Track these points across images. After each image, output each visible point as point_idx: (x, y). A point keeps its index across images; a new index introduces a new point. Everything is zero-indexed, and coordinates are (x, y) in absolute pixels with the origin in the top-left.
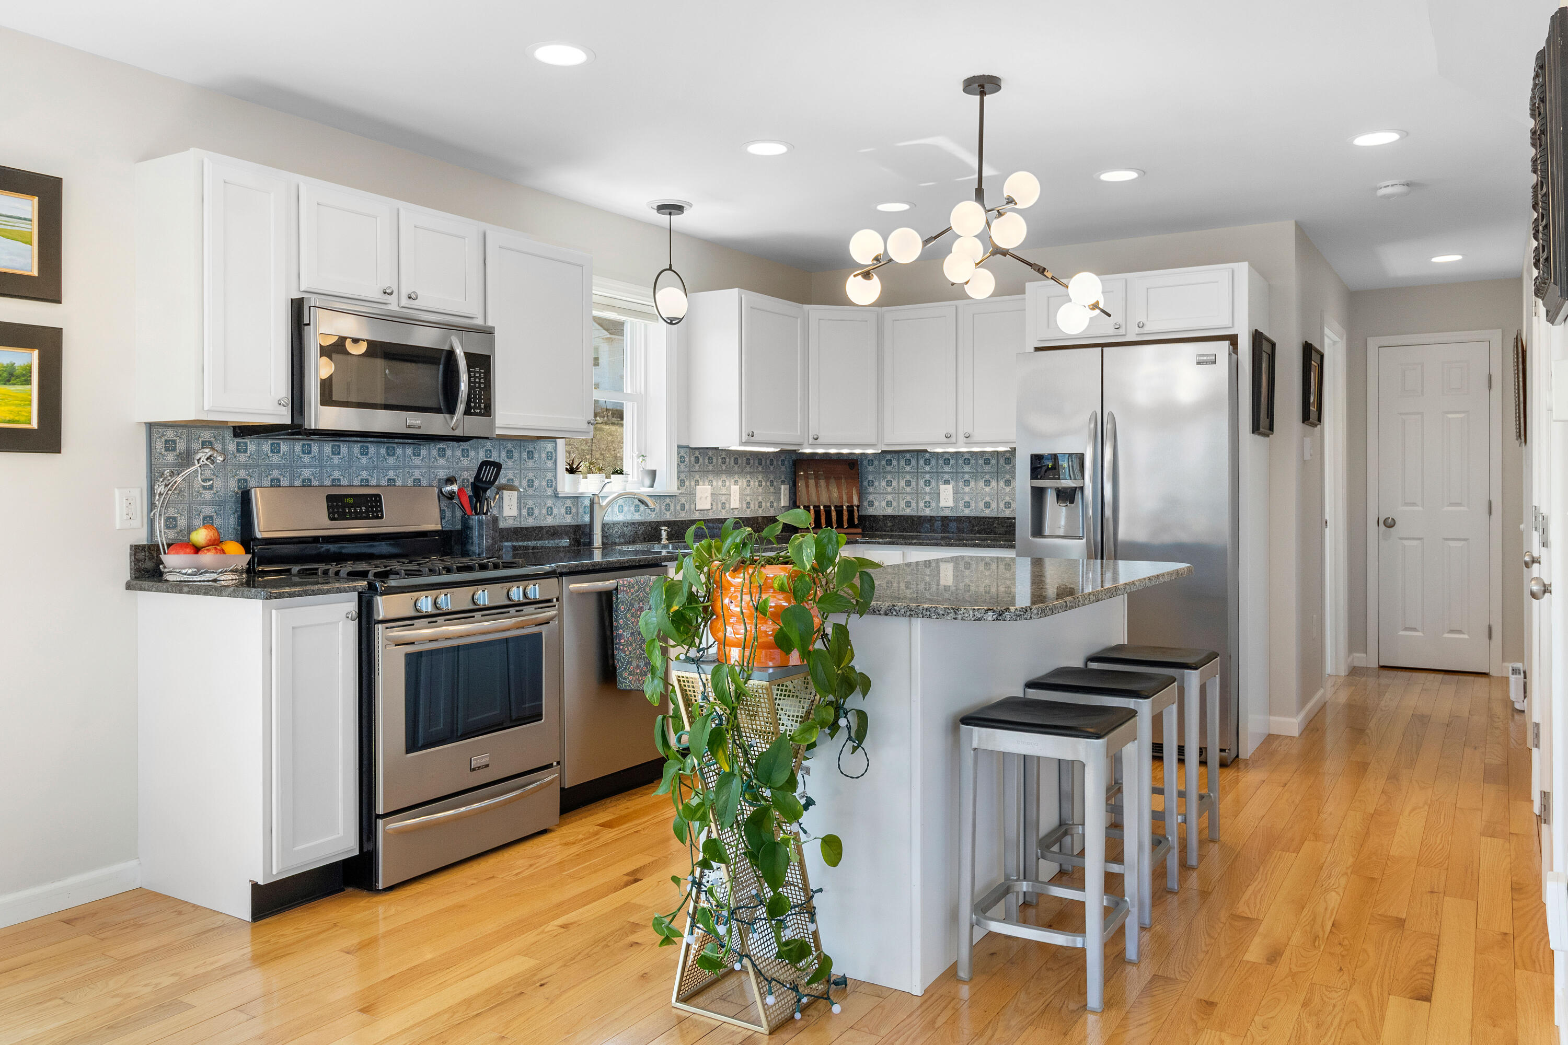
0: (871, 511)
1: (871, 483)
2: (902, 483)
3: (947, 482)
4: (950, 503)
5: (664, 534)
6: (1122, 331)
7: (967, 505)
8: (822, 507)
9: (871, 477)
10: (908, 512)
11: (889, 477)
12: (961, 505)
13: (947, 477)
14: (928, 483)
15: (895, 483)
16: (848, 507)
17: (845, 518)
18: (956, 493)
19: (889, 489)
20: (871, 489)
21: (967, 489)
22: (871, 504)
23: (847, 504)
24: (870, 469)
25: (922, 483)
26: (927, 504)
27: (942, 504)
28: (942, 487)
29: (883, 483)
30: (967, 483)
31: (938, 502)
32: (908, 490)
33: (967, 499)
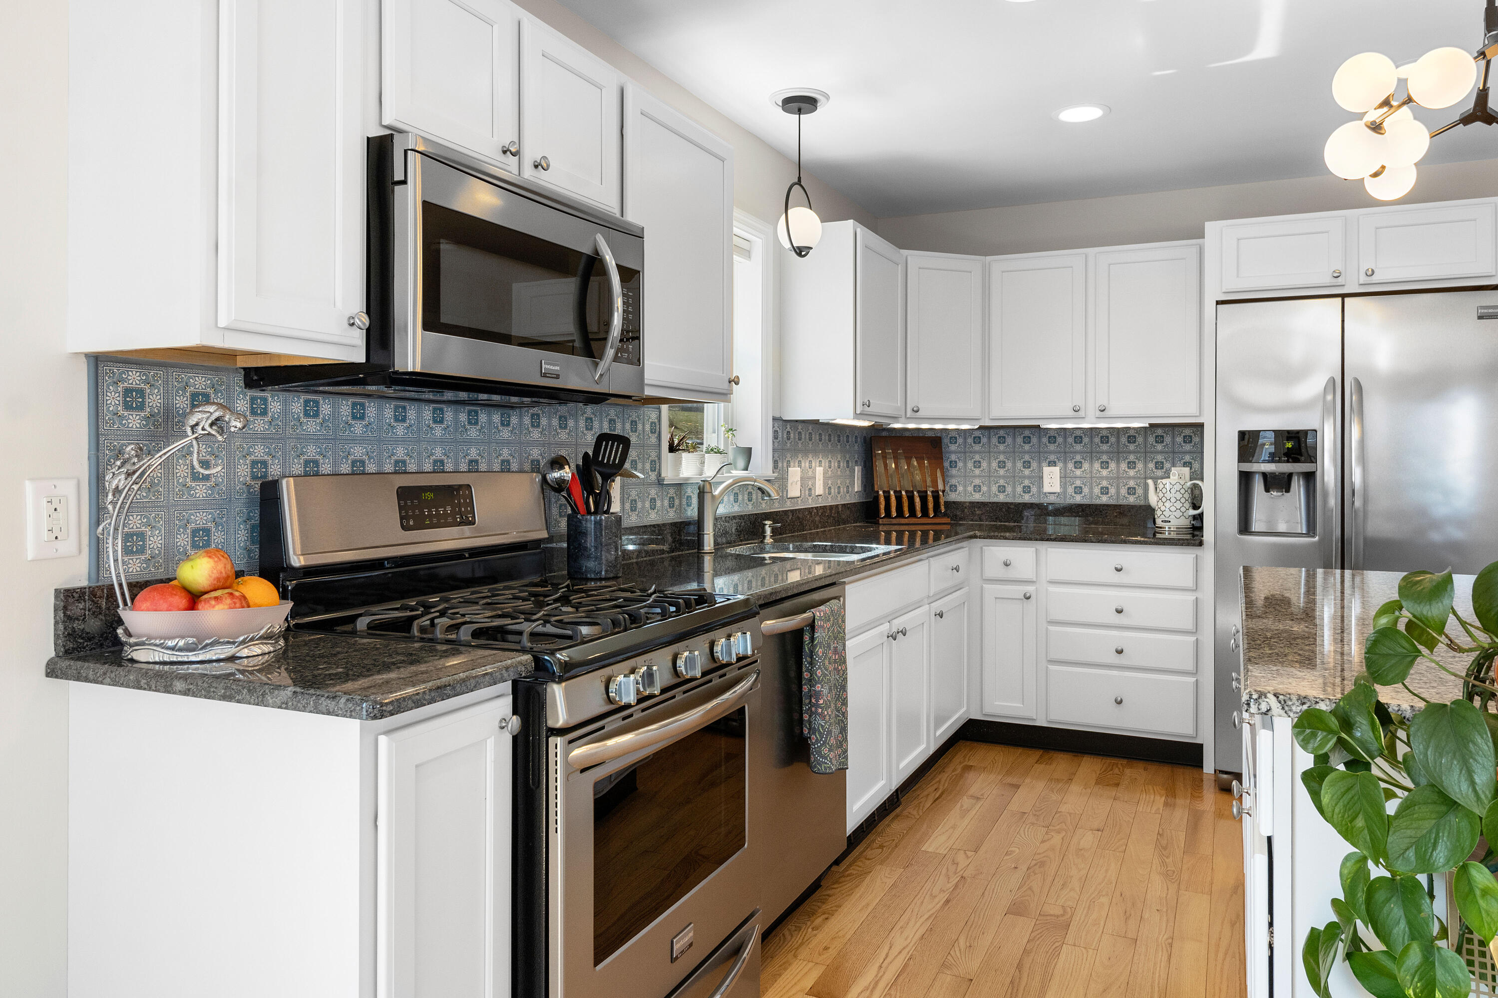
0: (953, 497)
1: (953, 464)
2: (994, 464)
3: (1052, 464)
4: (1057, 488)
5: (768, 531)
6: (1340, 281)
7: (1078, 490)
8: (903, 493)
9: (953, 457)
10: (1002, 498)
11: (977, 457)
12: (1070, 490)
13: (1052, 457)
14: (1027, 465)
15: (984, 464)
16: (932, 492)
17: (931, 505)
18: (1064, 477)
19: (977, 472)
20: (954, 471)
21: (1078, 472)
22: (954, 488)
23: (931, 489)
24: (953, 447)
25: (1019, 465)
26: (1027, 490)
27: (1047, 488)
28: (1046, 469)
29: (970, 465)
30: (1078, 465)
31: (1040, 487)
32: (1002, 472)
33: (1078, 483)
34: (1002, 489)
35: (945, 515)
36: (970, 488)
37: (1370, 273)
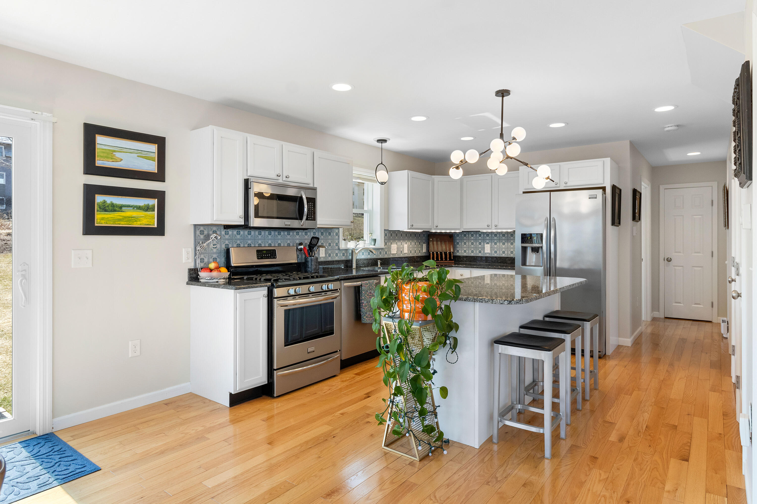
0: (458, 254)
1: (458, 243)
2: (470, 243)
3: (488, 243)
4: (489, 252)
7: (496, 252)
8: (439, 253)
9: (458, 241)
10: (472, 255)
12: (493, 252)
13: (488, 241)
14: (480, 244)
15: (467, 243)
17: (448, 257)
18: (491, 248)
19: (465, 246)
20: (458, 246)
21: (496, 246)
22: (458, 251)
23: (449, 252)
24: (458, 238)
25: (478, 243)
26: (480, 252)
27: (486, 252)
28: (486, 245)
29: (463, 244)
30: (496, 244)
31: (484, 251)
32: (472, 246)
33: (496, 250)
34: (472, 252)
35: (452, 260)
36: (463, 251)
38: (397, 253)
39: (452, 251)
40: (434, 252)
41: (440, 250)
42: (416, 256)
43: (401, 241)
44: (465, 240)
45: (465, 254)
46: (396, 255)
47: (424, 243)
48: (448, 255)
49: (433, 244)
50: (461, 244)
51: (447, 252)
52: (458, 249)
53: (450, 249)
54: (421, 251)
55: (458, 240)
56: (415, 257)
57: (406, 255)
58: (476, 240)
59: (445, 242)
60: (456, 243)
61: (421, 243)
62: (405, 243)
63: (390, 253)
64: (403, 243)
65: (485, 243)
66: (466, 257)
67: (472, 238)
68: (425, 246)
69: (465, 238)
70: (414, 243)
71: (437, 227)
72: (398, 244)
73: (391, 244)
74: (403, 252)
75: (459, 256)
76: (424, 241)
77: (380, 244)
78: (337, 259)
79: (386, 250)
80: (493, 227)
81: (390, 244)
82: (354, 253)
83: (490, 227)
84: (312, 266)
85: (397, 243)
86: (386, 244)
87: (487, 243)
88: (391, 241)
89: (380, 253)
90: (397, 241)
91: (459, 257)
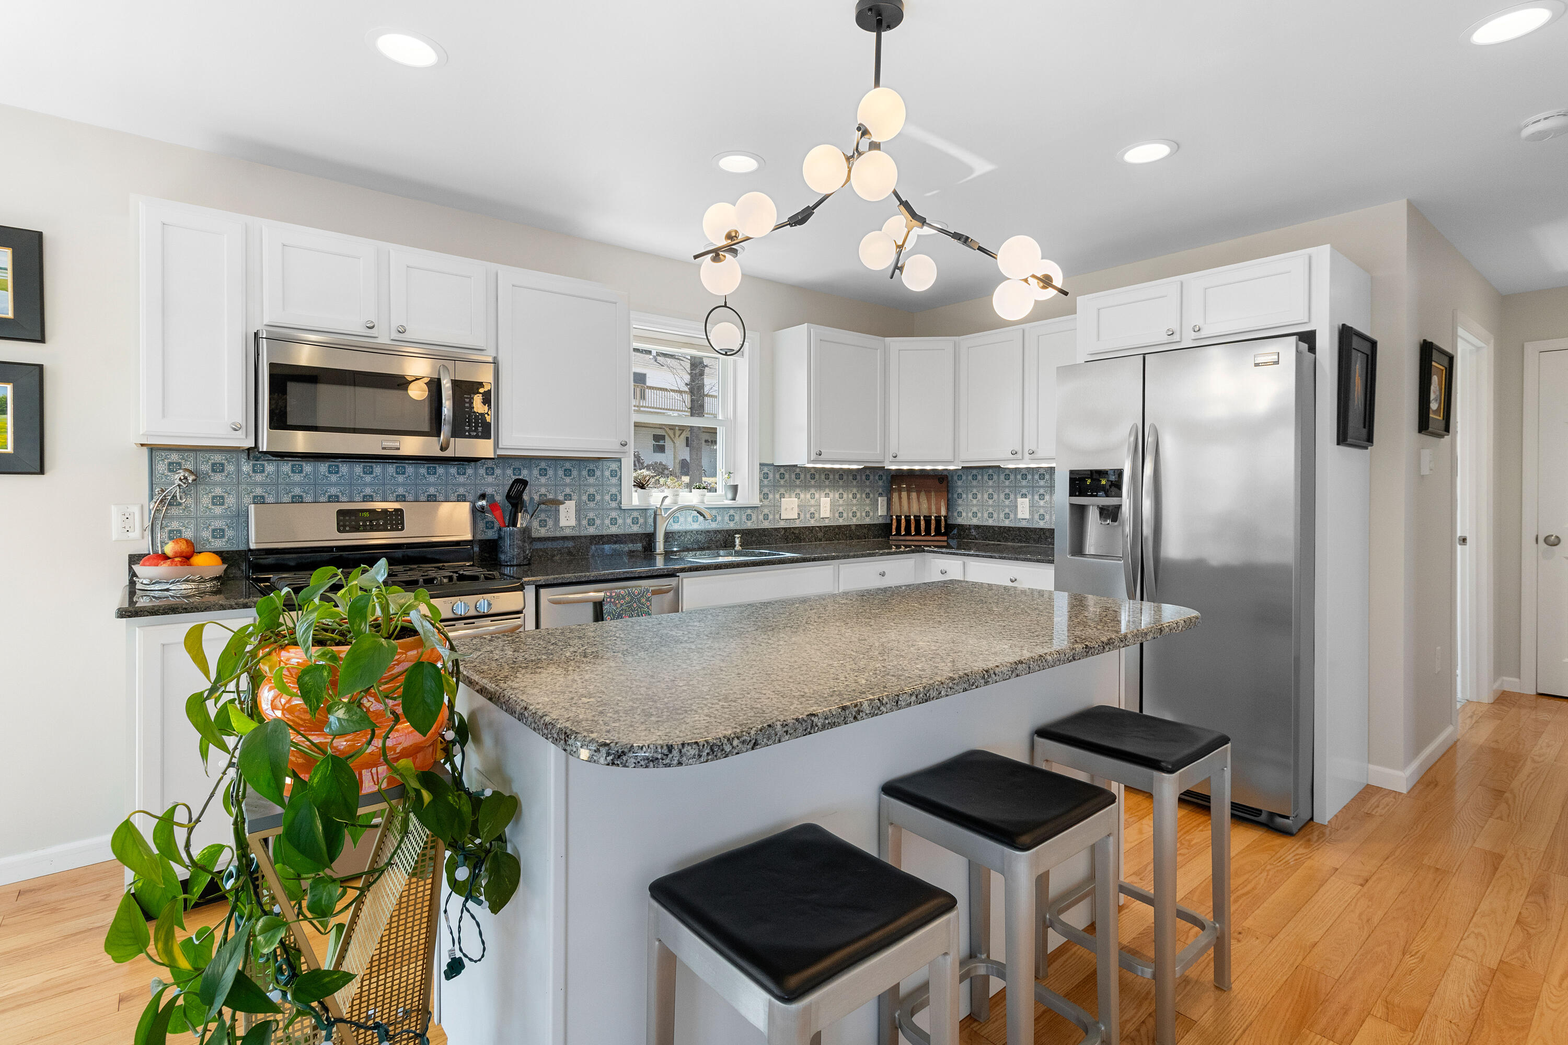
0: (960, 521)
1: (960, 496)
2: (986, 496)
3: (1024, 496)
4: (1027, 516)
5: (737, 541)
6: (1176, 337)
7: (1042, 517)
8: (912, 517)
9: (960, 491)
10: (990, 522)
11: (975, 491)
12: (1036, 517)
13: (1024, 491)
14: (1007, 496)
15: (979, 496)
16: (936, 517)
17: (933, 527)
18: (1032, 506)
19: (975, 502)
20: (960, 501)
21: (1042, 503)
22: (960, 514)
23: (935, 515)
24: (960, 483)
25: (1002, 496)
26: (1007, 516)
27: (1020, 516)
28: (1020, 500)
29: (970, 496)
30: (1042, 497)
31: (1016, 514)
32: (991, 502)
33: (1042, 511)
34: (991, 515)
35: (943, 535)
36: (970, 515)
37: (1197, 329)
38: (799, 518)
39: (943, 513)
40: (901, 516)
41: (915, 510)
42: (857, 525)
43: (813, 491)
44: (976, 487)
45: (975, 522)
46: (798, 521)
47: (881, 495)
48: (933, 522)
49: (900, 498)
50: (967, 497)
51: (931, 517)
52: (960, 509)
53: (939, 510)
54: (871, 514)
55: (961, 487)
56: (853, 528)
57: (827, 523)
58: (998, 488)
59: (928, 492)
60: (955, 496)
61: (871, 496)
62: (823, 495)
63: (777, 517)
64: (817, 496)
65: (1019, 496)
66: (977, 527)
67: (991, 483)
68: (882, 501)
69: (975, 483)
70: (851, 496)
71: (895, 457)
72: (802, 496)
73: (782, 496)
74: (817, 515)
75: (962, 525)
76: (880, 490)
77: (749, 496)
78: (614, 530)
79: (766, 511)
80: (1027, 456)
81: (777, 496)
82: (658, 518)
83: (1019, 456)
84: (510, 551)
85: (798, 496)
86: (765, 496)
87: (1022, 495)
88: (782, 490)
89: (749, 517)
90: (798, 491)
91: (961, 527)
